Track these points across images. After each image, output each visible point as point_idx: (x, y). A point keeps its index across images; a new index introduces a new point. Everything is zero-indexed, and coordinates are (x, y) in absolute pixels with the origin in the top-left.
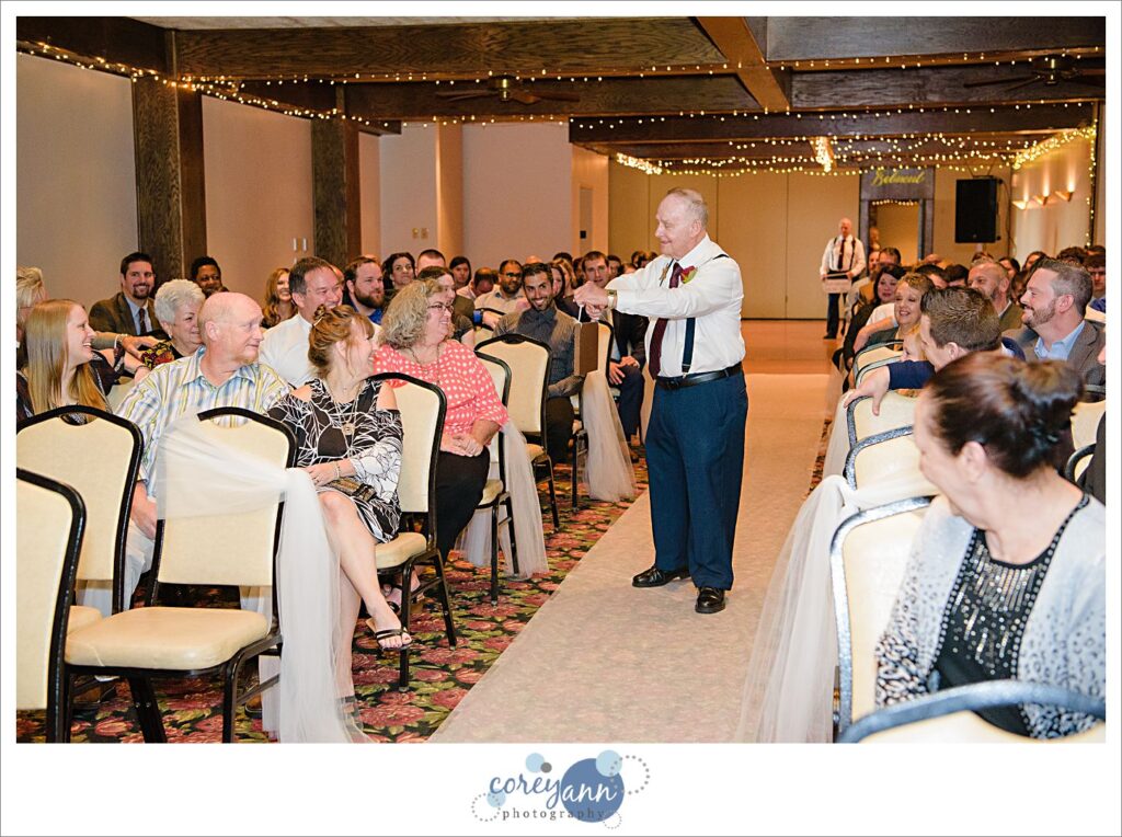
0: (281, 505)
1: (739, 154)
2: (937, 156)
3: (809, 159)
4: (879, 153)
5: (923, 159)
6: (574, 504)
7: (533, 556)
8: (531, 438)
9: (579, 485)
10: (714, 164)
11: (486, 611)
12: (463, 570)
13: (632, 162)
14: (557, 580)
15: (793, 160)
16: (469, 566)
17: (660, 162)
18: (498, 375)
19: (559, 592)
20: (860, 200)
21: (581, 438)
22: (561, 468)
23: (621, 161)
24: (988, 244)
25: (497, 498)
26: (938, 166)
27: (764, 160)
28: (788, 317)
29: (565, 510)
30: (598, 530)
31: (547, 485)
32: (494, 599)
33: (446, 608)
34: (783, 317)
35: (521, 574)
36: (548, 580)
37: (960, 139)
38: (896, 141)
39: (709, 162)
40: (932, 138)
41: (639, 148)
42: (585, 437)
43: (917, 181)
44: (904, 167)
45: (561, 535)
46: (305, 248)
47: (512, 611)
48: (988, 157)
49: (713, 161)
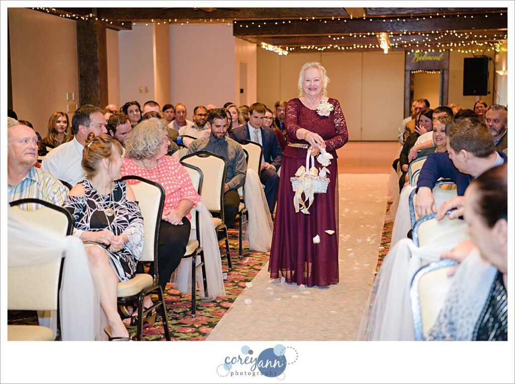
0: (63, 260)
1: (334, 43)
2: (452, 44)
3: (375, 46)
4: (418, 42)
5: (443, 46)
6: (240, 254)
7: (217, 287)
8: (215, 214)
9: (243, 242)
10: (319, 49)
11: (189, 320)
12: (173, 295)
13: (271, 48)
14: (231, 301)
15: (366, 47)
16: (177, 292)
17: (287, 48)
18: (195, 177)
19: (232, 308)
20: (405, 70)
21: (244, 214)
22: (231, 232)
23: (264, 47)
24: (483, 96)
25: (195, 252)
26: (451, 50)
27: (349, 47)
28: (363, 140)
29: (235, 256)
30: (255, 269)
31: (224, 242)
32: (193, 313)
33: (164, 320)
34: (360, 140)
35: (209, 298)
36: (226, 301)
37: (466, 34)
38: (428, 35)
39: (316, 48)
40: (449, 33)
41: (274, 39)
42: (247, 213)
43: (439, 59)
44: (431, 50)
45: (233, 273)
46: (74, 99)
47: (204, 320)
48: (482, 44)
49: (318, 48)
